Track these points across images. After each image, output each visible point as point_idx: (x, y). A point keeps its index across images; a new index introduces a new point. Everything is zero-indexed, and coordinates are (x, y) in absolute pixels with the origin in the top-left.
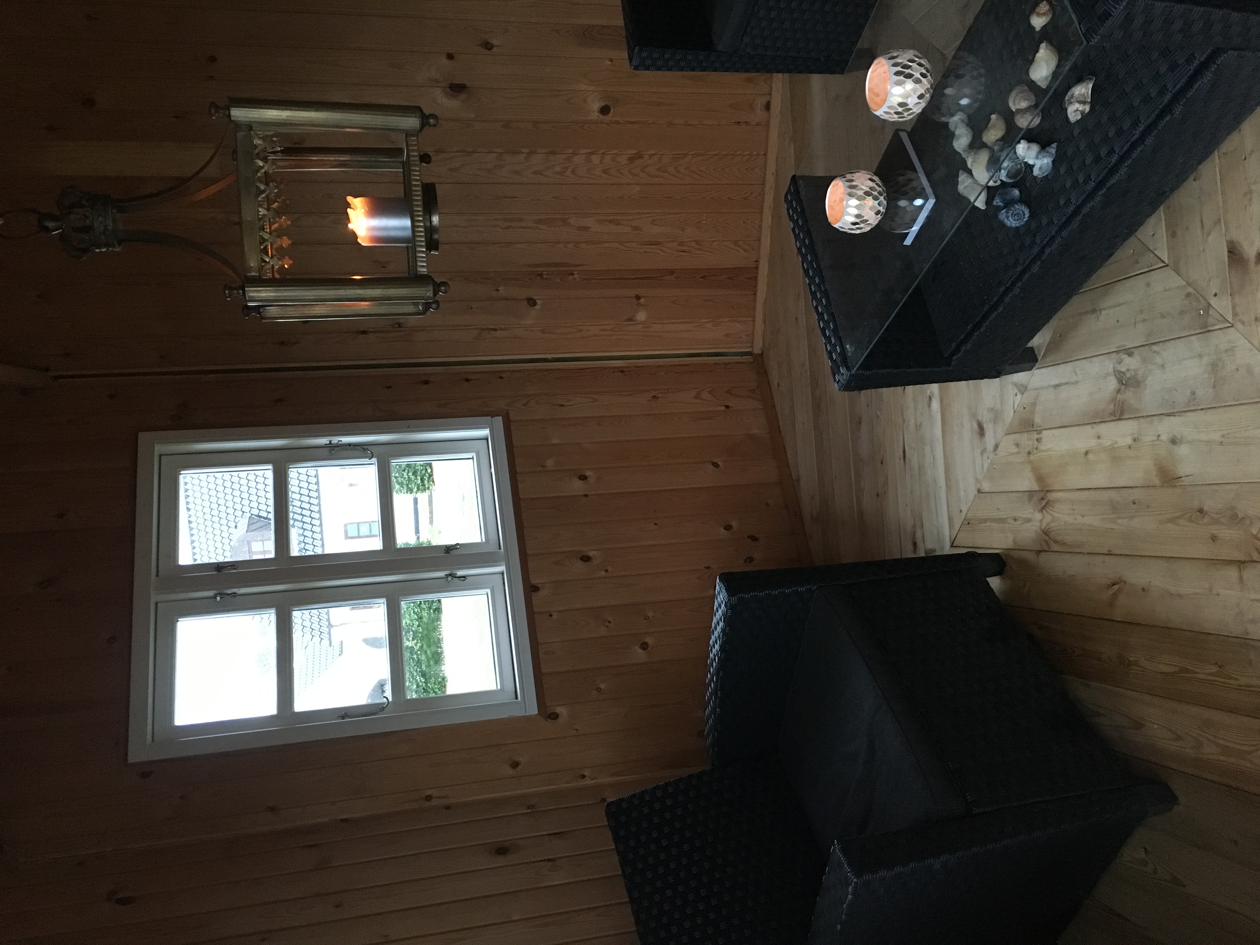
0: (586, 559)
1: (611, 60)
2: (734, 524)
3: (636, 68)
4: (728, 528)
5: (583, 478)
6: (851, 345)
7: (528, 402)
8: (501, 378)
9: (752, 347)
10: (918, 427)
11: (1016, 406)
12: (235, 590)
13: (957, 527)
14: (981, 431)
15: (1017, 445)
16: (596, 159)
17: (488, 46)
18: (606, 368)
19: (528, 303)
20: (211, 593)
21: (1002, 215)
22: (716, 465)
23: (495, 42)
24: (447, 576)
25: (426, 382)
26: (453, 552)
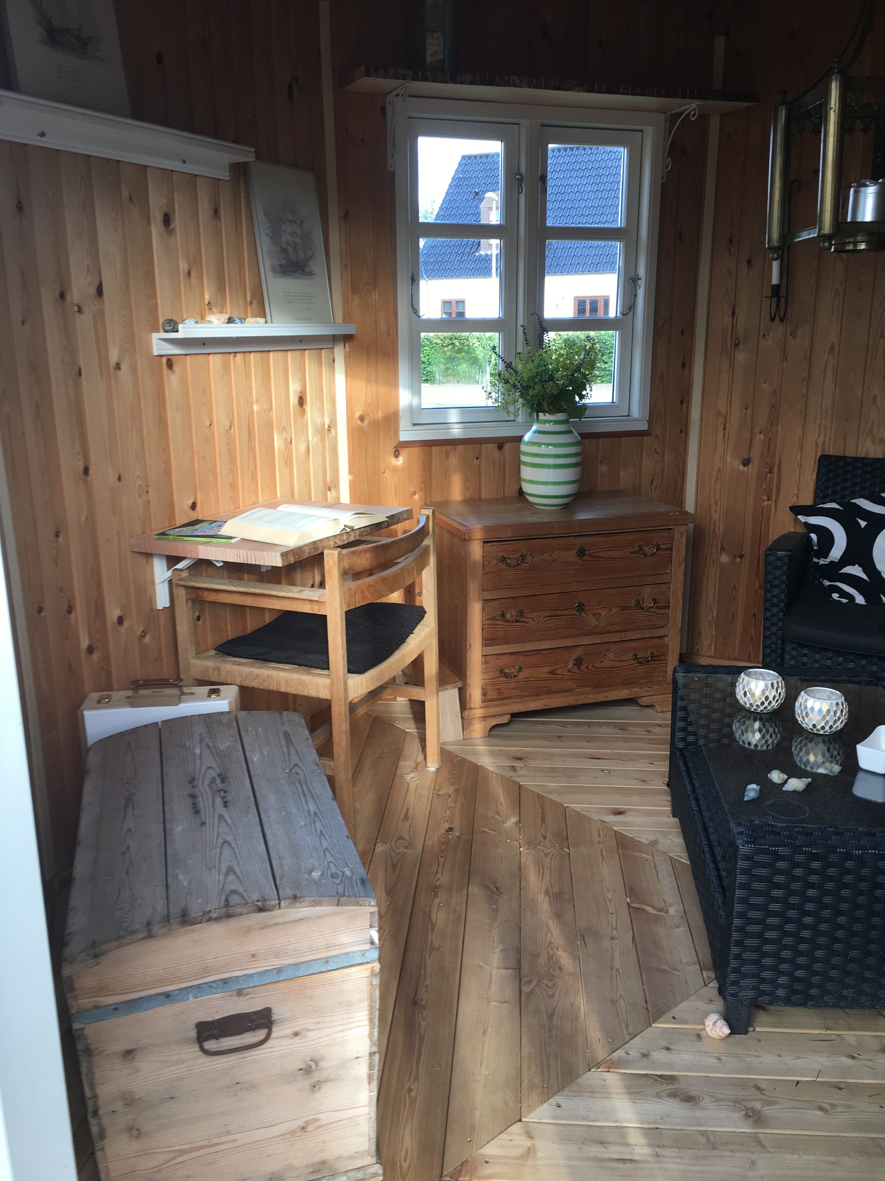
7: (658, 453)
8: (681, 432)
12: (524, 191)
19: (746, 459)
20: (523, 170)
25: (684, 366)
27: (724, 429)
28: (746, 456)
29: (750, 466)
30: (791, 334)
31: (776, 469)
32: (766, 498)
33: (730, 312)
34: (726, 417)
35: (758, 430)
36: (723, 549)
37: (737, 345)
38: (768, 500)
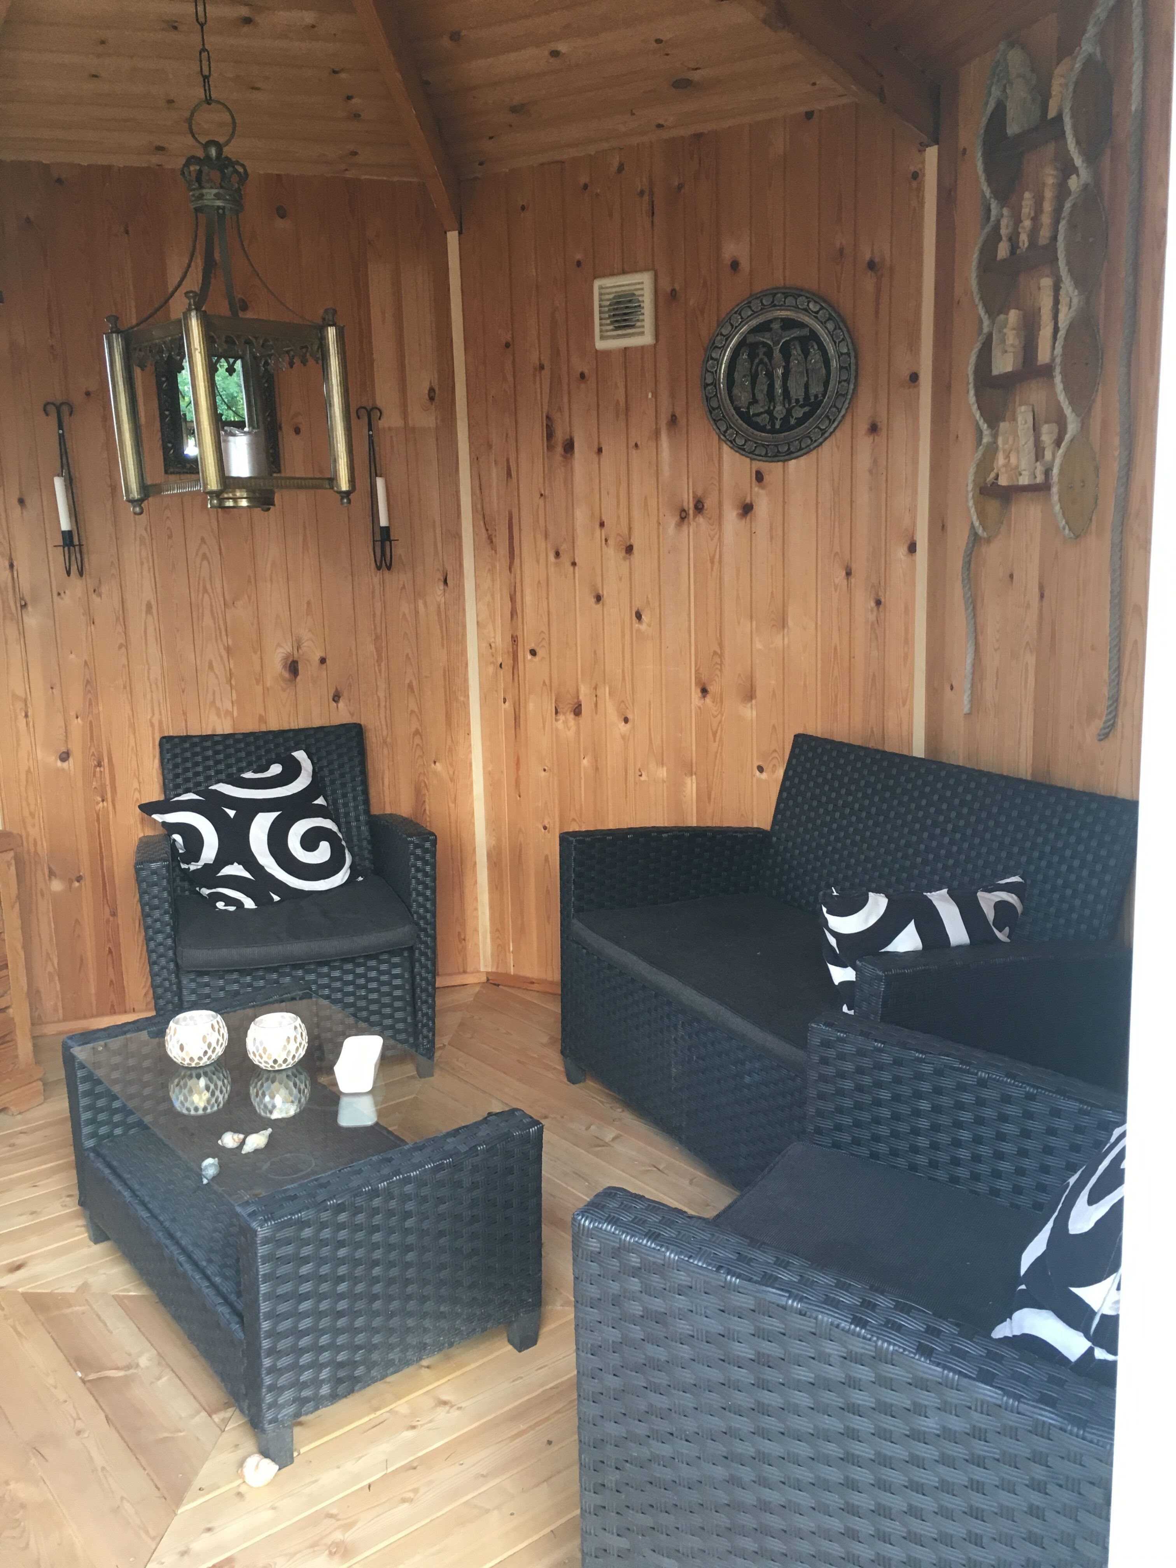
17: (336, 698)
19: (64, 752)
23: (341, 704)
27: (26, 716)
28: (64, 749)
29: (71, 760)
30: (94, 591)
31: (106, 760)
32: (100, 799)
33: (7, 564)
34: (25, 701)
35: (72, 714)
36: (52, 874)
37: (24, 606)
38: (103, 801)
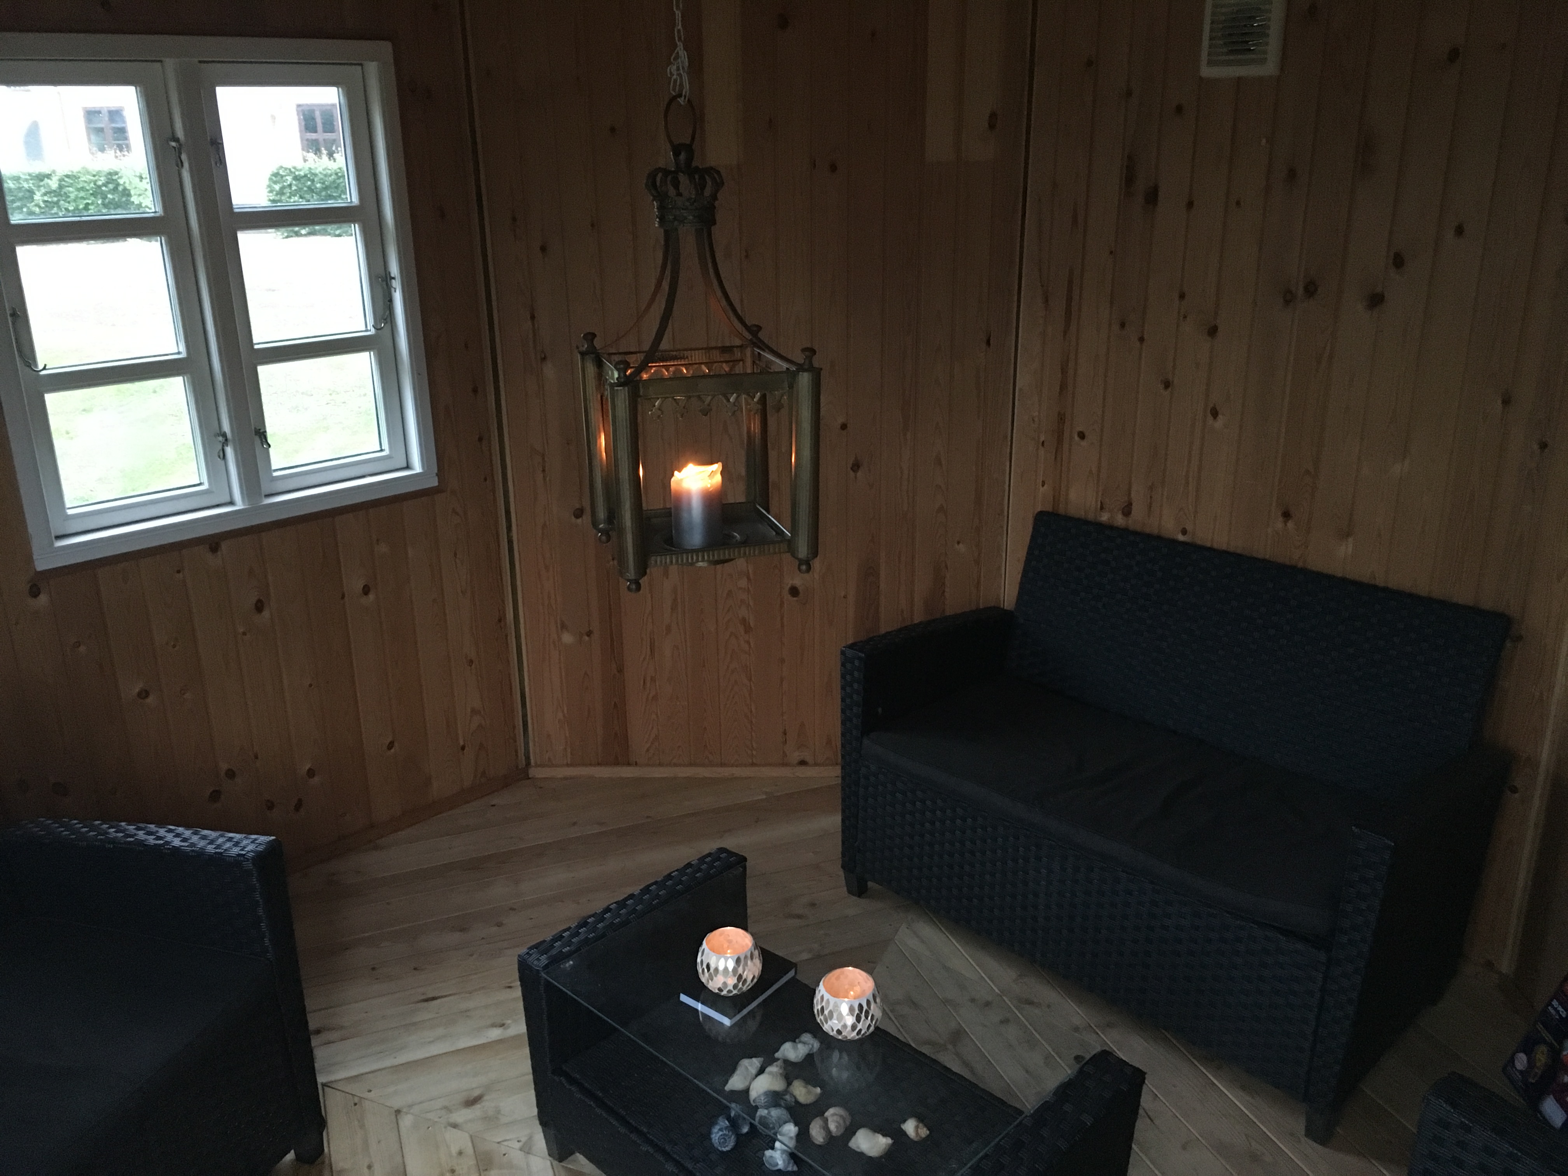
0: (259, 607)
1: (845, 597)
2: (316, 779)
3: (843, 653)
4: (311, 773)
5: (366, 591)
6: (572, 967)
7: (457, 514)
8: (485, 480)
9: (537, 766)
10: (466, 1013)
11: (505, 1143)
12: (186, 165)
13: (348, 1089)
14: (471, 1102)
15: (460, 1153)
16: (743, 583)
17: (856, 467)
18: (503, 601)
19: (578, 509)
20: (180, 133)
21: (723, 1123)
22: (391, 746)
23: (859, 474)
24: (224, 435)
25: (475, 391)
26: (257, 440)
27: (544, 471)
28: (578, 506)
29: (584, 516)
32: (611, 558)
33: (528, 315)
34: (543, 456)
36: (564, 627)
37: (544, 359)
